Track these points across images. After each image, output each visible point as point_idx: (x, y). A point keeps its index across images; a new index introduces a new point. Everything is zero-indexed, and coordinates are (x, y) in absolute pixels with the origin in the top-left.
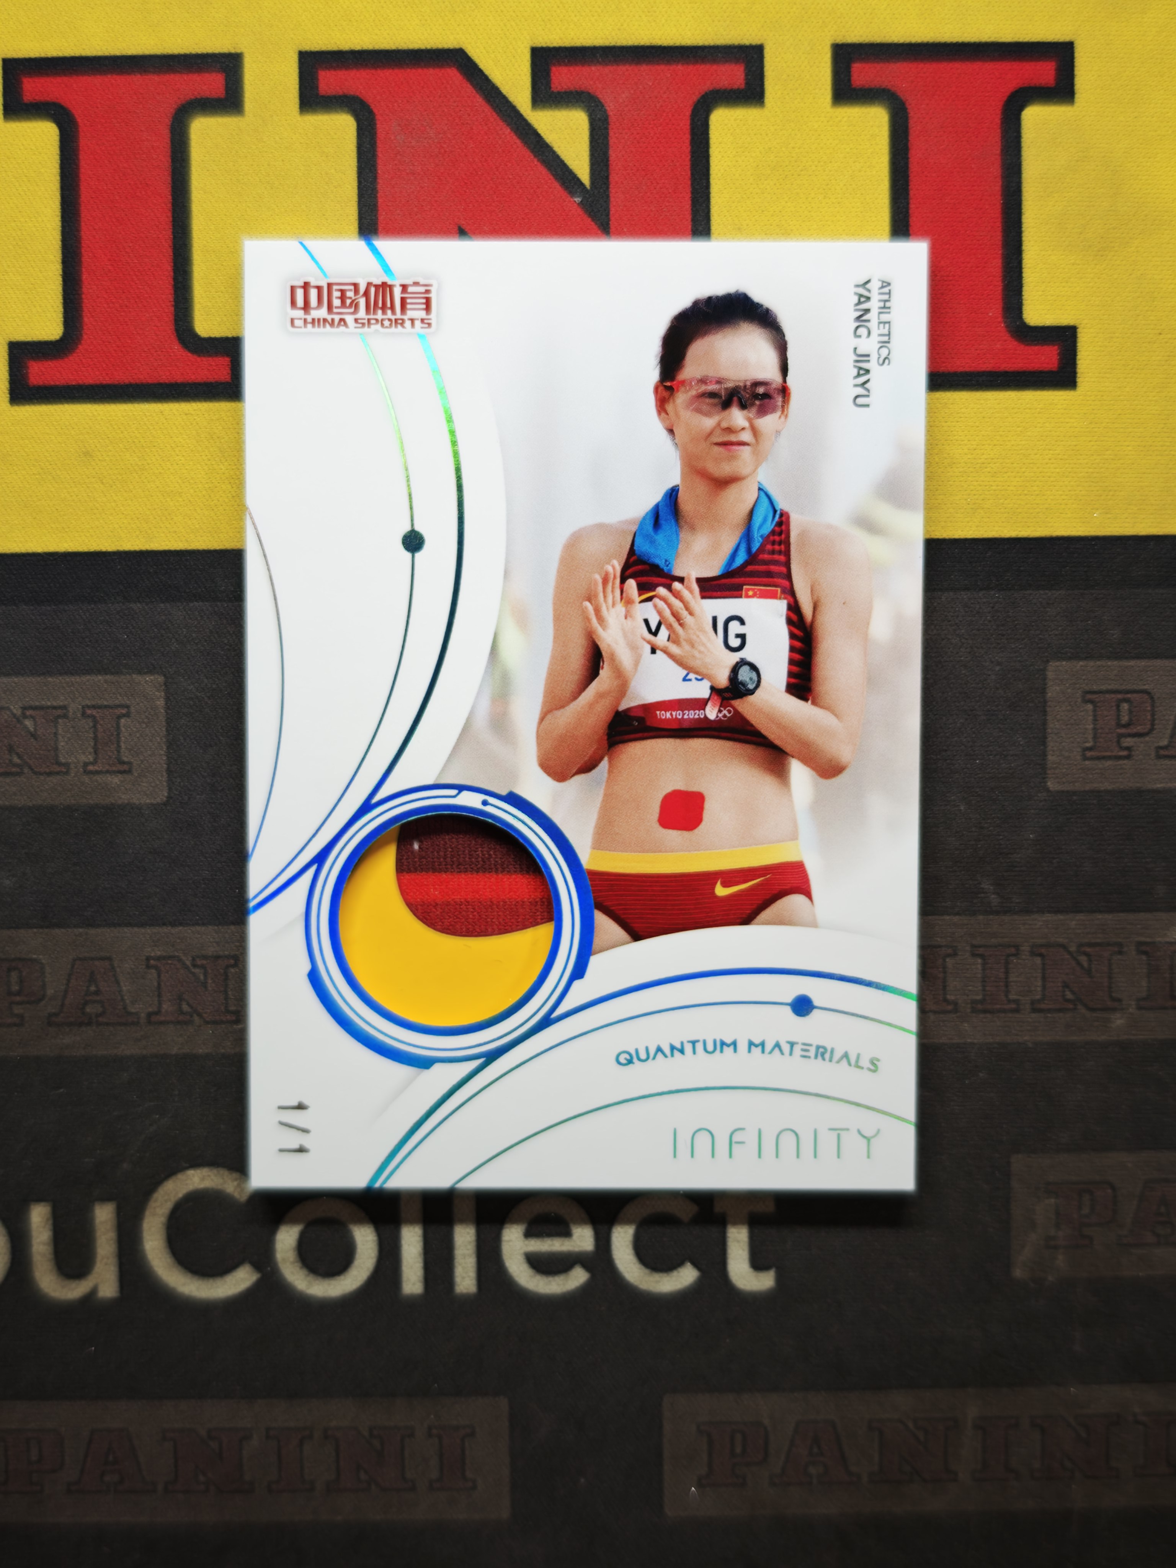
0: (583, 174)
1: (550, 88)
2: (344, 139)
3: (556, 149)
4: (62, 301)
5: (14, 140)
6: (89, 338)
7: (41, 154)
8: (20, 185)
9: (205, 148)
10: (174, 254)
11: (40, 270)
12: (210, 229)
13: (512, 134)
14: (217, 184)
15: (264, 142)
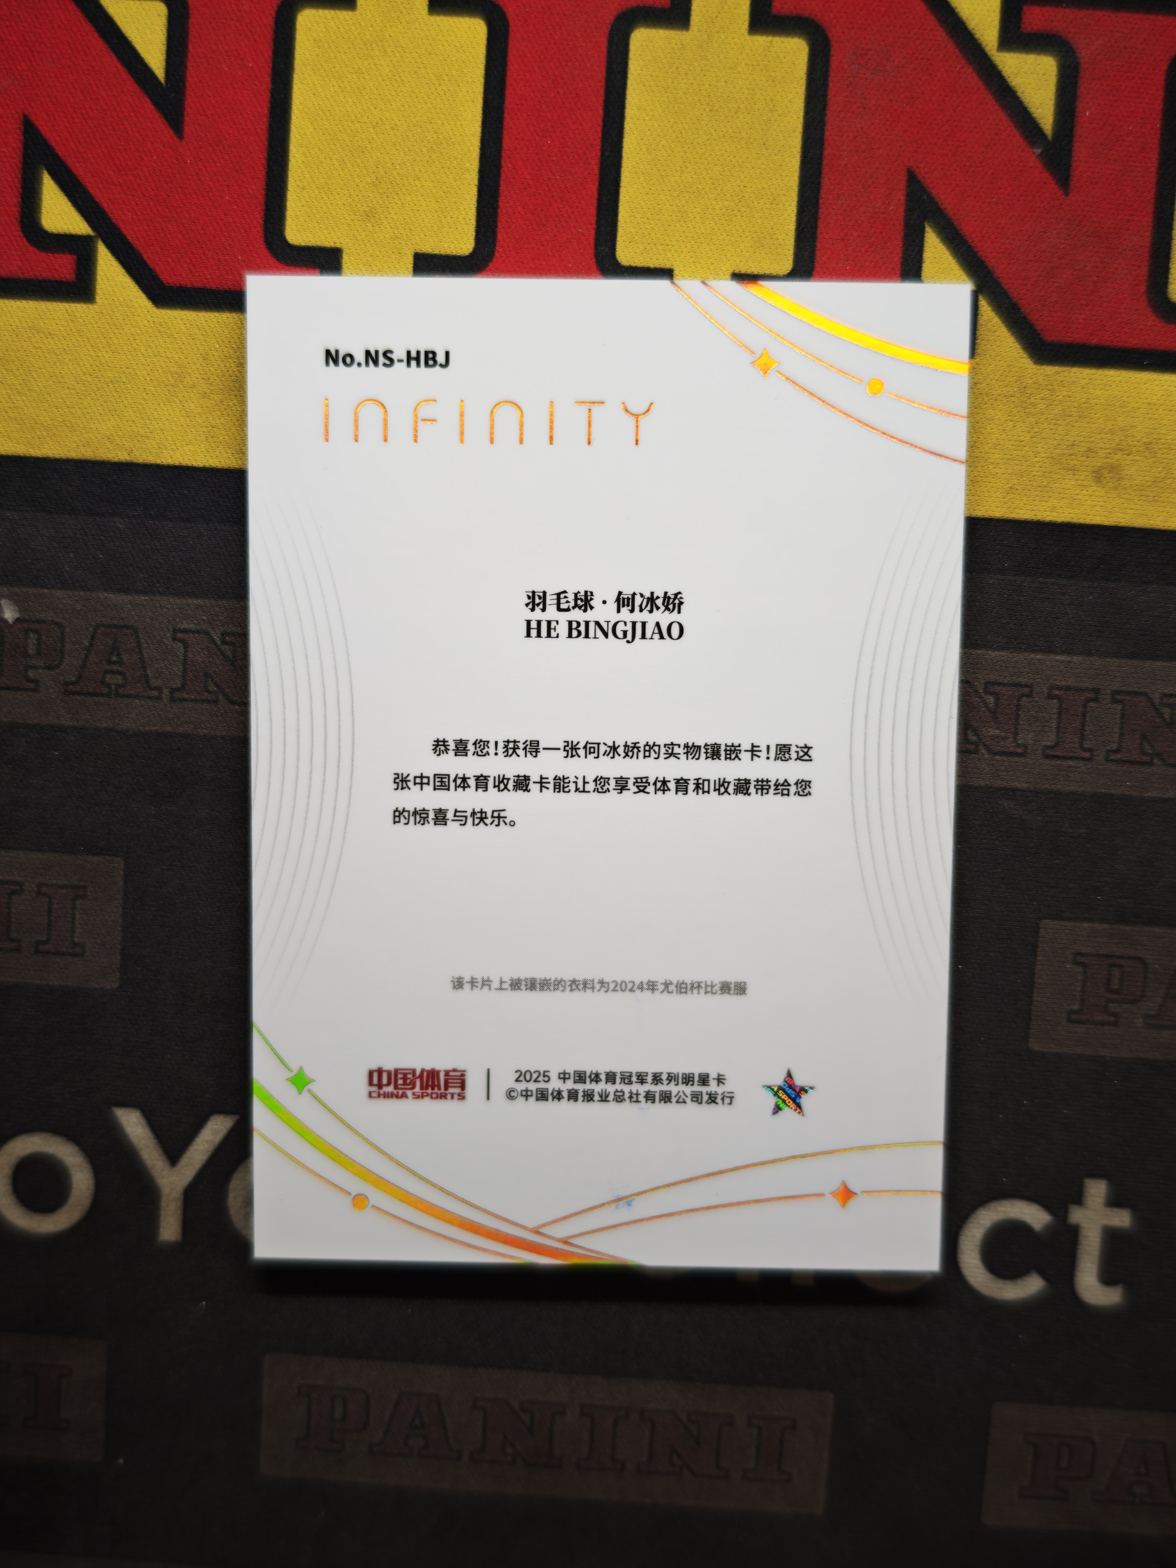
0: (1045, 124)
1: (1020, 28)
2: (794, 64)
3: (1019, 94)
4: (475, 214)
5: (438, 35)
6: (501, 256)
7: (465, 52)
8: (440, 85)
9: (644, 61)
10: (600, 173)
11: (454, 178)
12: (641, 149)
13: (974, 74)
14: (652, 101)
15: (708, 60)
